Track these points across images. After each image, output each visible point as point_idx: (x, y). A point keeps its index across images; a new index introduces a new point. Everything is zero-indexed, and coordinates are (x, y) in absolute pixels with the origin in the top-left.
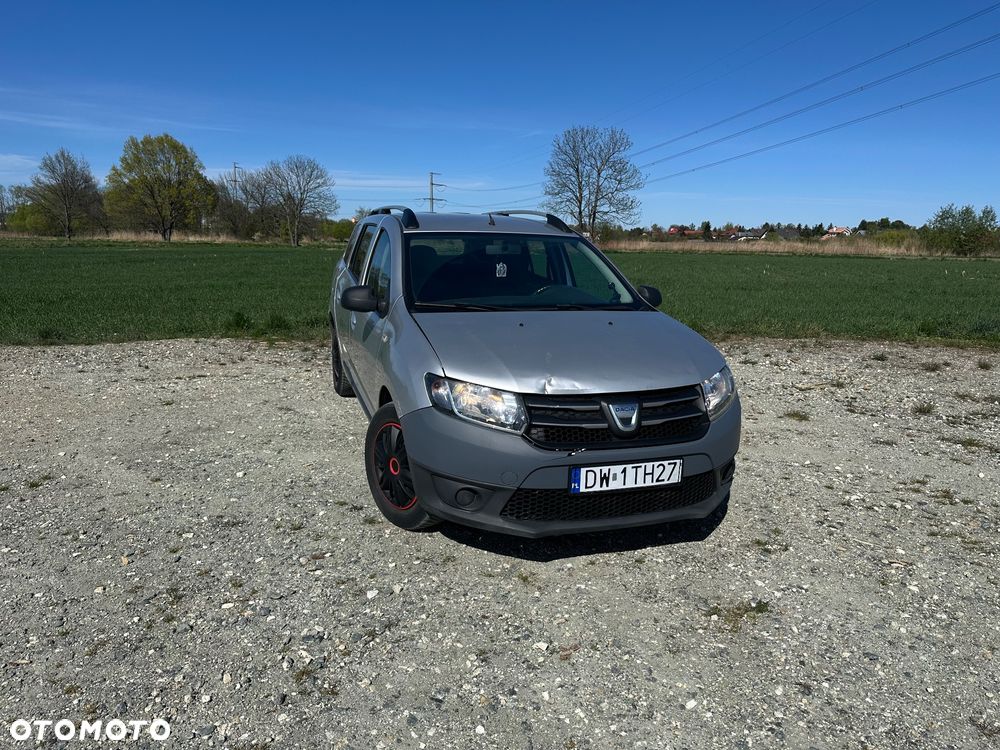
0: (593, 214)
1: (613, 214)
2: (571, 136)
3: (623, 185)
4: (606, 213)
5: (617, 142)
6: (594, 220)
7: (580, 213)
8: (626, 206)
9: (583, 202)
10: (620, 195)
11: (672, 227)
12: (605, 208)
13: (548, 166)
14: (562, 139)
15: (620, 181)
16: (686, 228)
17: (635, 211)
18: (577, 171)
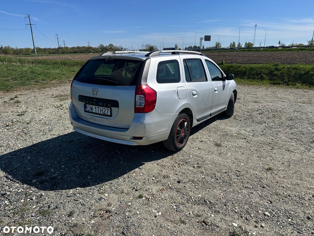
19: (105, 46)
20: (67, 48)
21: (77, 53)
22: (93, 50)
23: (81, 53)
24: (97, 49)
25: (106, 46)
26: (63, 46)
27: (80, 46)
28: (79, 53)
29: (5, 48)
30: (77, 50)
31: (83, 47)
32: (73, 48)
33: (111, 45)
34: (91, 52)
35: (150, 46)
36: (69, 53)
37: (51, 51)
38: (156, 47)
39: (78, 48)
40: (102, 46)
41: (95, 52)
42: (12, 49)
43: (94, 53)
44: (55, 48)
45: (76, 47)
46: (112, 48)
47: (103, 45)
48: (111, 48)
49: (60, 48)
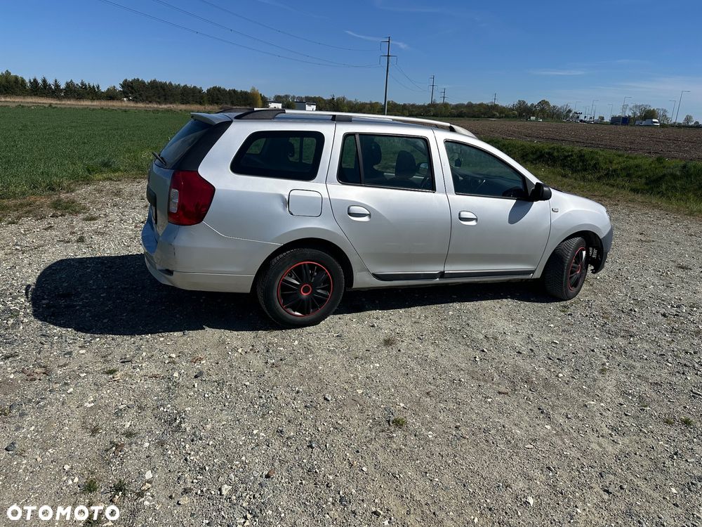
19: (529, 105)
20: (446, 105)
21: (463, 117)
22: (500, 113)
23: (473, 117)
24: (511, 110)
25: (532, 105)
26: (439, 101)
27: (474, 103)
28: (468, 117)
29: (338, 99)
30: (465, 110)
31: (481, 105)
32: (457, 106)
33: (544, 103)
34: (493, 116)
35: (648, 108)
36: (448, 116)
37: (414, 110)
38: (665, 111)
39: (470, 105)
40: (522, 103)
41: (502, 117)
42: (350, 102)
43: (500, 118)
44: (424, 105)
45: (466, 103)
46: (544, 111)
47: (524, 102)
48: (542, 110)
49: (433, 105)
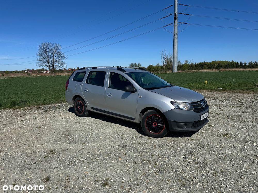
0: (53, 66)
1: (59, 66)
2: (43, 45)
3: (61, 58)
4: (57, 66)
5: (57, 47)
6: (53, 67)
7: (49, 66)
8: (62, 64)
9: (50, 63)
10: (61, 61)
11: (69, 69)
12: (57, 64)
13: (37, 53)
14: (41, 46)
15: (60, 57)
16: (73, 69)
17: (65, 65)
18: (47, 54)
